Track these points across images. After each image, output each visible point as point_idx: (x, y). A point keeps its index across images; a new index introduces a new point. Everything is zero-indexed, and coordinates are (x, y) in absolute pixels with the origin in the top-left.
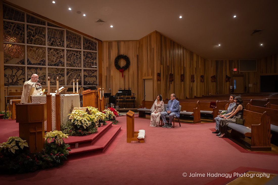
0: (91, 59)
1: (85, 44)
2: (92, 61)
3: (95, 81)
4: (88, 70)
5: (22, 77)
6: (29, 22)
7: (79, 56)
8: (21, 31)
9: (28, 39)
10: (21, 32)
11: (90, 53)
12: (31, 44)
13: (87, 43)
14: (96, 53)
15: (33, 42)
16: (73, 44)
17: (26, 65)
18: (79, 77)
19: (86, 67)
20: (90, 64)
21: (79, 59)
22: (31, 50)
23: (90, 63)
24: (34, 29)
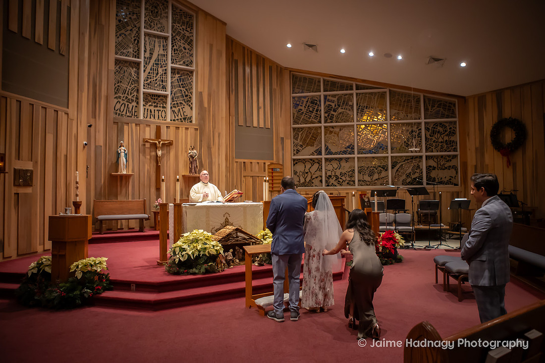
0: (442, 136)
1: (430, 109)
2: (446, 138)
3: (452, 177)
4: (437, 157)
5: (318, 173)
6: (327, 91)
7: (417, 132)
8: (317, 106)
9: (326, 116)
10: (316, 108)
11: (441, 124)
12: (332, 122)
13: (434, 107)
14: (455, 122)
15: (334, 119)
16: (404, 112)
17: (323, 156)
18: (418, 171)
19: (432, 152)
20: (440, 144)
21: (417, 137)
22: (331, 132)
23: (442, 142)
24: (335, 99)
